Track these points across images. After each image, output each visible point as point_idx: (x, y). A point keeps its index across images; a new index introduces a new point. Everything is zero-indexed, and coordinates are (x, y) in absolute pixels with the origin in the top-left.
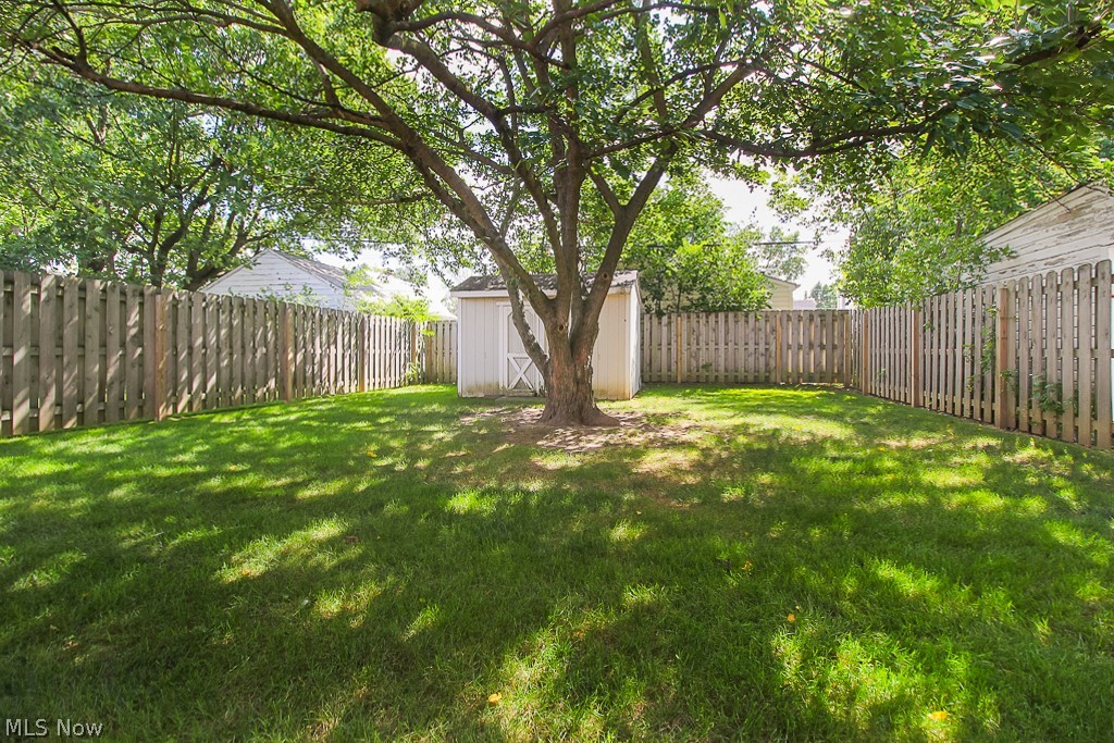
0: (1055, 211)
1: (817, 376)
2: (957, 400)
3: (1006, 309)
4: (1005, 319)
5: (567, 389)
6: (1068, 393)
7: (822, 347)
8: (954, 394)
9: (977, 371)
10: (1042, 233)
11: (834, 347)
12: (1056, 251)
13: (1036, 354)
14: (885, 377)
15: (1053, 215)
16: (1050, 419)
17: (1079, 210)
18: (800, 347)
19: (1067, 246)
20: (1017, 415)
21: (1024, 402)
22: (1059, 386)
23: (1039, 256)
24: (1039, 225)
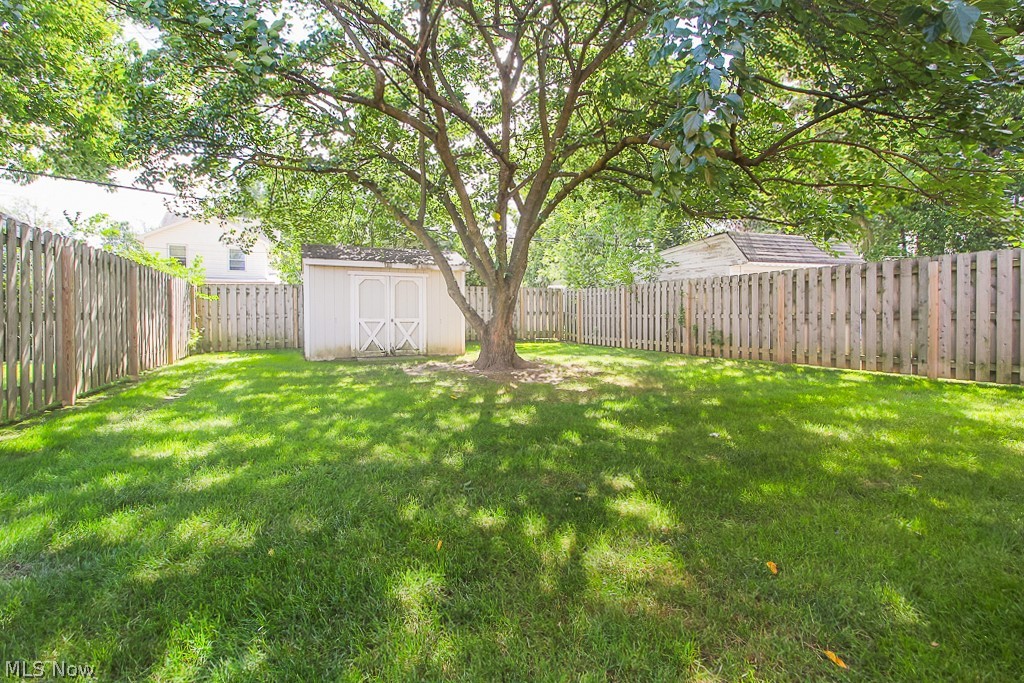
0: (701, 245)
1: (544, 335)
2: (657, 343)
3: (690, 294)
4: (690, 298)
5: (504, 343)
6: (726, 335)
7: (547, 313)
8: (654, 339)
9: (671, 327)
10: (693, 255)
11: (553, 313)
12: (702, 265)
13: (707, 316)
14: (597, 332)
15: (701, 247)
16: (717, 348)
17: (715, 246)
18: (534, 313)
19: (708, 263)
20: (697, 348)
21: (701, 342)
22: (722, 332)
23: (690, 266)
24: (692, 251)
